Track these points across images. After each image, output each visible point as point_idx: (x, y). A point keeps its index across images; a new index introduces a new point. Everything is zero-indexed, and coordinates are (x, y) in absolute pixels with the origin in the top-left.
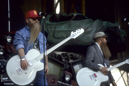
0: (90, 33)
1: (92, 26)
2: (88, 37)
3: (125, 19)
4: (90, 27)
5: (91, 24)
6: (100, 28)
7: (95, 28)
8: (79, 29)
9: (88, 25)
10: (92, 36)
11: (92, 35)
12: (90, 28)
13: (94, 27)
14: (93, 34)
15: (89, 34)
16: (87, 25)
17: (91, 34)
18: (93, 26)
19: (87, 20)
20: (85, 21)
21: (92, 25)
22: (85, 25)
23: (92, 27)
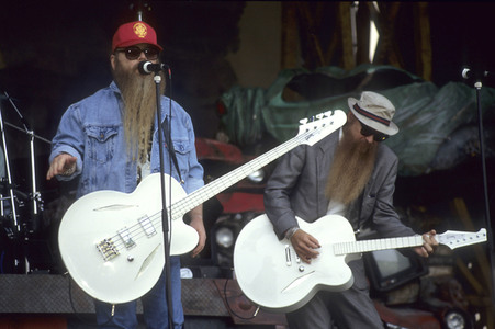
0: (427, 131)
1: (433, 104)
2: (418, 146)
3: (465, 71)
4: (427, 109)
5: (428, 98)
6: (460, 113)
7: (444, 113)
8: (330, 112)
9: (419, 103)
10: (434, 141)
11: (434, 138)
12: (427, 112)
13: (439, 108)
14: (437, 136)
15: (422, 135)
16: (414, 106)
17: (431, 136)
18: (437, 106)
19: (417, 85)
20: (406, 89)
21: (430, 102)
22: (409, 104)
23: (433, 111)
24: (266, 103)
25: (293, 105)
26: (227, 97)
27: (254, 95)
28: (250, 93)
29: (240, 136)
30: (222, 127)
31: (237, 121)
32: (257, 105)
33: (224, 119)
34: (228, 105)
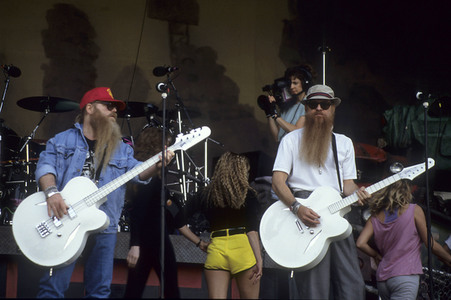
3: (419, 93)
8: (199, 129)
24: (416, 117)
25: (436, 119)
26: (388, 113)
27: (408, 112)
28: (405, 110)
29: (395, 142)
30: (383, 135)
31: (393, 130)
32: (409, 119)
33: (385, 129)
34: (388, 119)
